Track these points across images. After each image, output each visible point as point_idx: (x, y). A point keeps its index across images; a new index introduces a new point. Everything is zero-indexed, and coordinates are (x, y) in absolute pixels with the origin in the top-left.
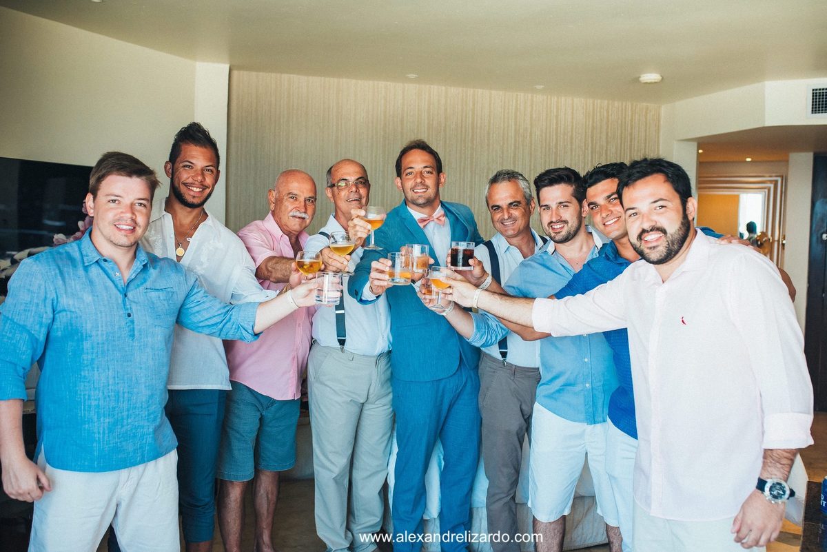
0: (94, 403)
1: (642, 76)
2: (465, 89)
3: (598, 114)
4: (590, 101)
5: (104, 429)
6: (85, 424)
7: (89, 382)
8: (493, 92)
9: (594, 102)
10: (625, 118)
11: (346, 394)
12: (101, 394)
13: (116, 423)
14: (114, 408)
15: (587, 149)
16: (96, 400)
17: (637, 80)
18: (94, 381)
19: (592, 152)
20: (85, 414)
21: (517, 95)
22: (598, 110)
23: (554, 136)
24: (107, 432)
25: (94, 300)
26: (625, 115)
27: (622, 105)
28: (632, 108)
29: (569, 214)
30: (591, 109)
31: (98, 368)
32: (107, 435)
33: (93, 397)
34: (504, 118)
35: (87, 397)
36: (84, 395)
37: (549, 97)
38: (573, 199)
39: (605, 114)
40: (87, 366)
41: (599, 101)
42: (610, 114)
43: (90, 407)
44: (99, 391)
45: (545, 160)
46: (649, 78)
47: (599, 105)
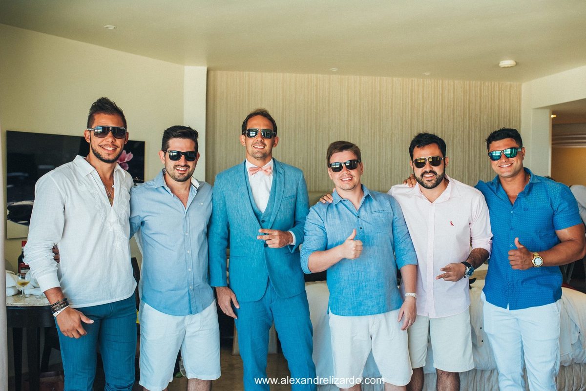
0: (346, 278)
1: (501, 62)
3: (473, 92)
5: (353, 293)
9: (470, 83)
10: (494, 94)
13: (359, 289)
14: (357, 281)
15: (466, 117)
17: (497, 66)
19: (469, 120)
22: (473, 88)
23: (441, 109)
24: (354, 294)
25: (341, 222)
26: (494, 91)
27: (491, 85)
28: (499, 86)
30: (468, 88)
32: (354, 295)
37: (436, 80)
39: (479, 91)
41: (474, 82)
42: (482, 91)
45: (434, 127)
46: (506, 63)
47: (474, 85)
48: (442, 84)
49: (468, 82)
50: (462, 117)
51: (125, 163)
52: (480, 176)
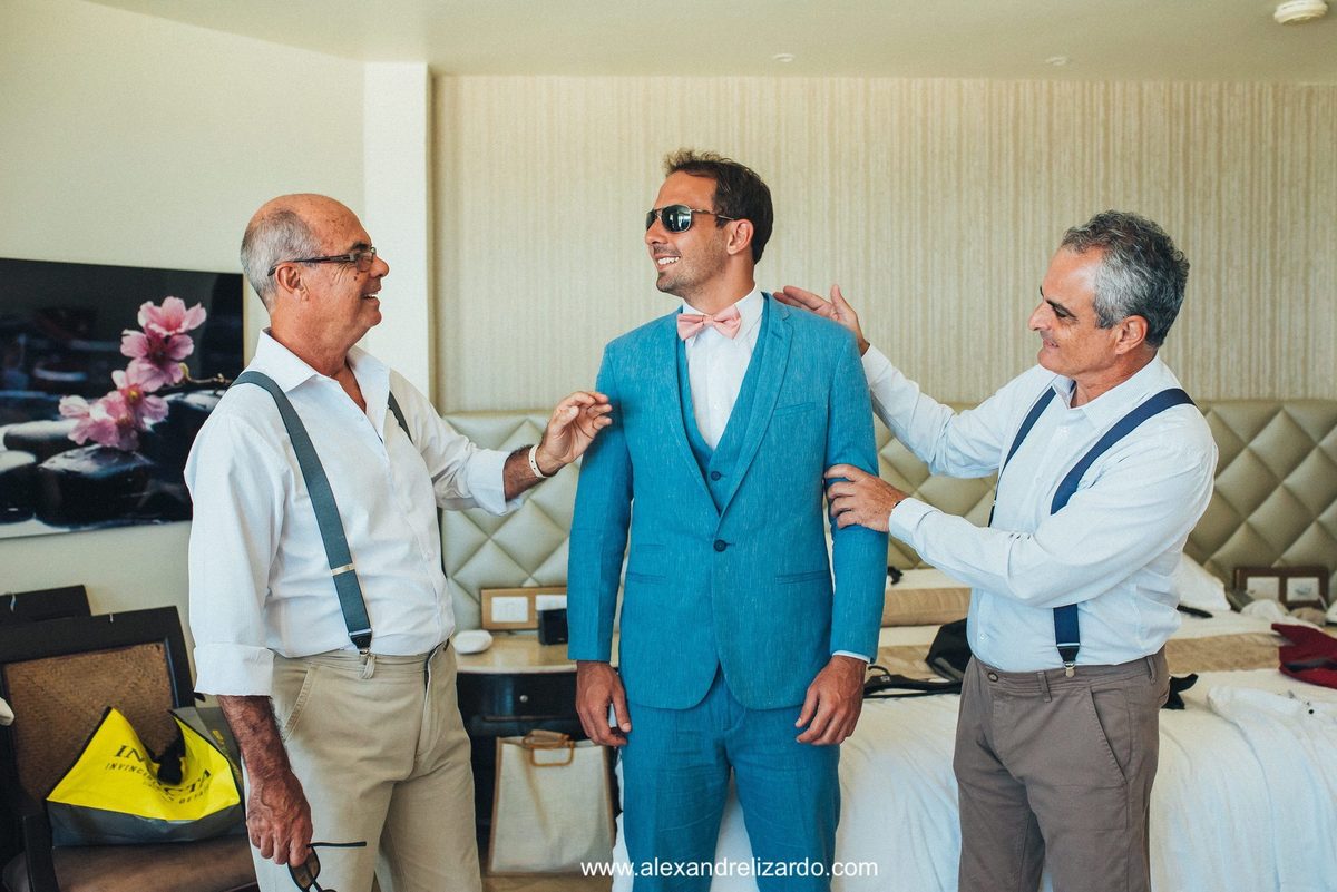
1: (1280, 6)
3: (1198, 112)
4: (1179, 85)
8: (965, 82)
9: (1187, 86)
10: (1260, 117)
22: (1199, 103)
23: (1102, 164)
26: (1260, 110)
27: (1252, 91)
30: (1182, 101)
37: (1087, 83)
39: (1214, 111)
41: (1200, 84)
42: (1225, 109)
46: (1296, 9)
47: (1199, 91)
48: (1106, 93)
49: (1182, 85)
50: (1167, 185)
51: (181, 334)
52: (1218, 352)
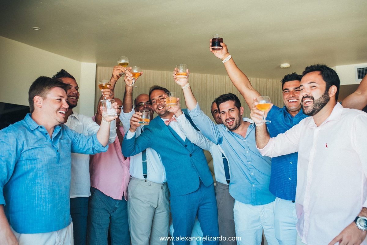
1: (282, 64)
2: (202, 74)
3: (262, 85)
4: (258, 79)
6: (38, 207)
7: (40, 185)
8: (215, 75)
10: (274, 86)
11: (148, 203)
12: (47, 191)
16: (44, 194)
17: (279, 67)
18: (43, 184)
20: (38, 202)
21: (225, 77)
22: (262, 83)
26: (274, 85)
27: (272, 81)
29: (234, 114)
30: (259, 82)
31: (45, 178)
33: (42, 193)
34: (220, 87)
35: (39, 193)
36: (38, 192)
38: (235, 107)
39: (265, 84)
40: (39, 177)
41: (262, 79)
42: (267, 85)
43: (41, 198)
44: (46, 190)
46: (285, 65)
49: (259, 79)
